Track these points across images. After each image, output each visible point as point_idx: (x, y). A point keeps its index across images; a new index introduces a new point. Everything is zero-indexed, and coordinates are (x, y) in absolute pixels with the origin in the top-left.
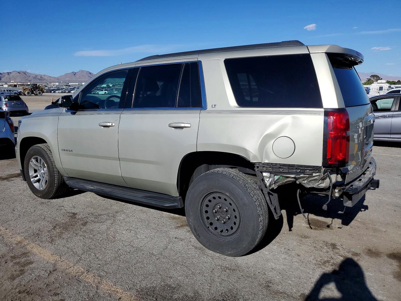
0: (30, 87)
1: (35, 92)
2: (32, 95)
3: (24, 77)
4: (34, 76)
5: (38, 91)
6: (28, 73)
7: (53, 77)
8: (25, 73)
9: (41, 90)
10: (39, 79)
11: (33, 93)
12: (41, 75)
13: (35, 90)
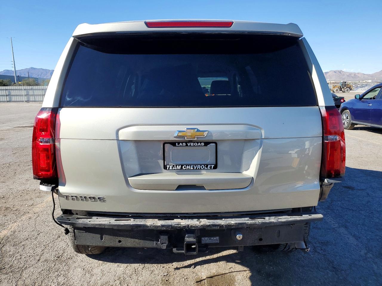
0: (339, 85)
1: (343, 89)
2: (340, 92)
3: (339, 75)
4: (348, 74)
5: (347, 88)
6: (343, 71)
7: (367, 75)
8: (340, 72)
9: (349, 88)
10: (352, 77)
11: (341, 90)
12: (355, 73)
13: (343, 87)
